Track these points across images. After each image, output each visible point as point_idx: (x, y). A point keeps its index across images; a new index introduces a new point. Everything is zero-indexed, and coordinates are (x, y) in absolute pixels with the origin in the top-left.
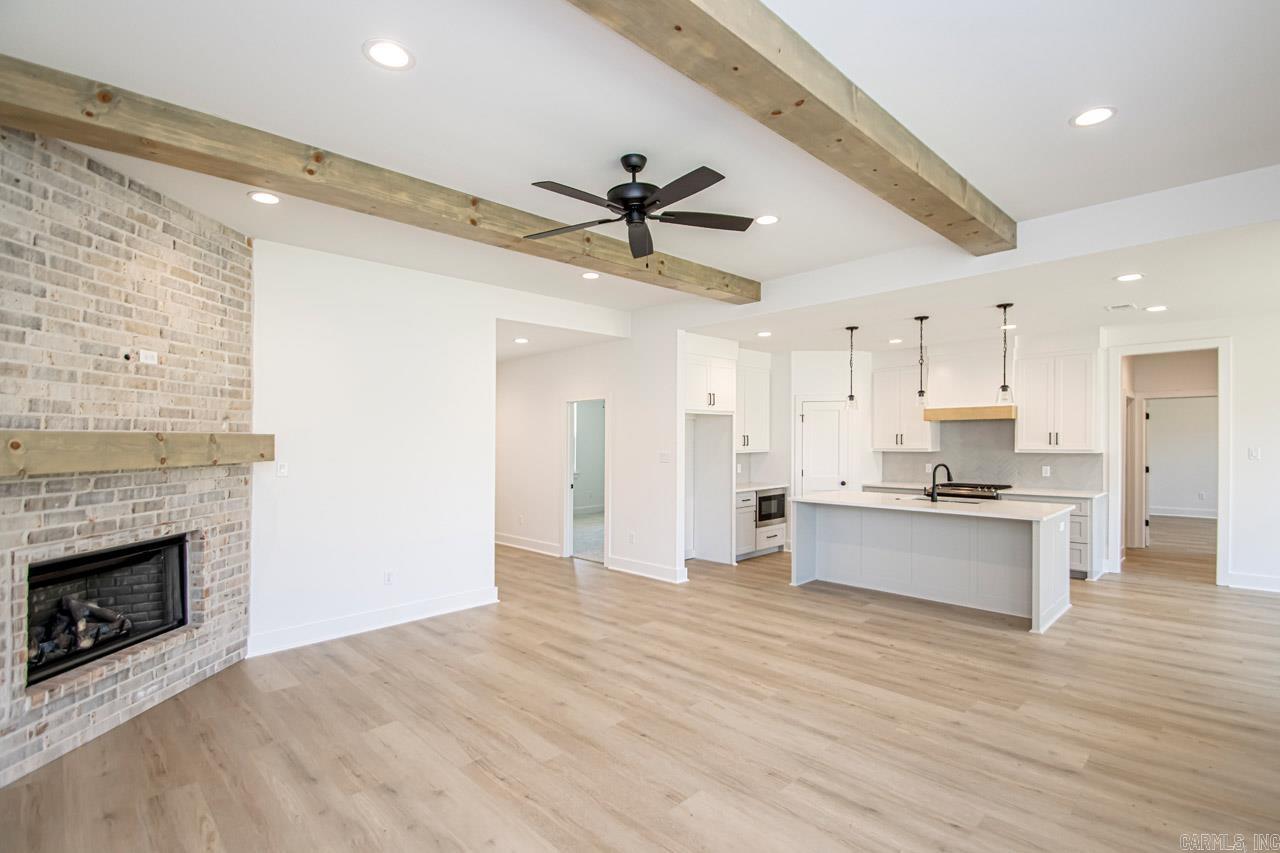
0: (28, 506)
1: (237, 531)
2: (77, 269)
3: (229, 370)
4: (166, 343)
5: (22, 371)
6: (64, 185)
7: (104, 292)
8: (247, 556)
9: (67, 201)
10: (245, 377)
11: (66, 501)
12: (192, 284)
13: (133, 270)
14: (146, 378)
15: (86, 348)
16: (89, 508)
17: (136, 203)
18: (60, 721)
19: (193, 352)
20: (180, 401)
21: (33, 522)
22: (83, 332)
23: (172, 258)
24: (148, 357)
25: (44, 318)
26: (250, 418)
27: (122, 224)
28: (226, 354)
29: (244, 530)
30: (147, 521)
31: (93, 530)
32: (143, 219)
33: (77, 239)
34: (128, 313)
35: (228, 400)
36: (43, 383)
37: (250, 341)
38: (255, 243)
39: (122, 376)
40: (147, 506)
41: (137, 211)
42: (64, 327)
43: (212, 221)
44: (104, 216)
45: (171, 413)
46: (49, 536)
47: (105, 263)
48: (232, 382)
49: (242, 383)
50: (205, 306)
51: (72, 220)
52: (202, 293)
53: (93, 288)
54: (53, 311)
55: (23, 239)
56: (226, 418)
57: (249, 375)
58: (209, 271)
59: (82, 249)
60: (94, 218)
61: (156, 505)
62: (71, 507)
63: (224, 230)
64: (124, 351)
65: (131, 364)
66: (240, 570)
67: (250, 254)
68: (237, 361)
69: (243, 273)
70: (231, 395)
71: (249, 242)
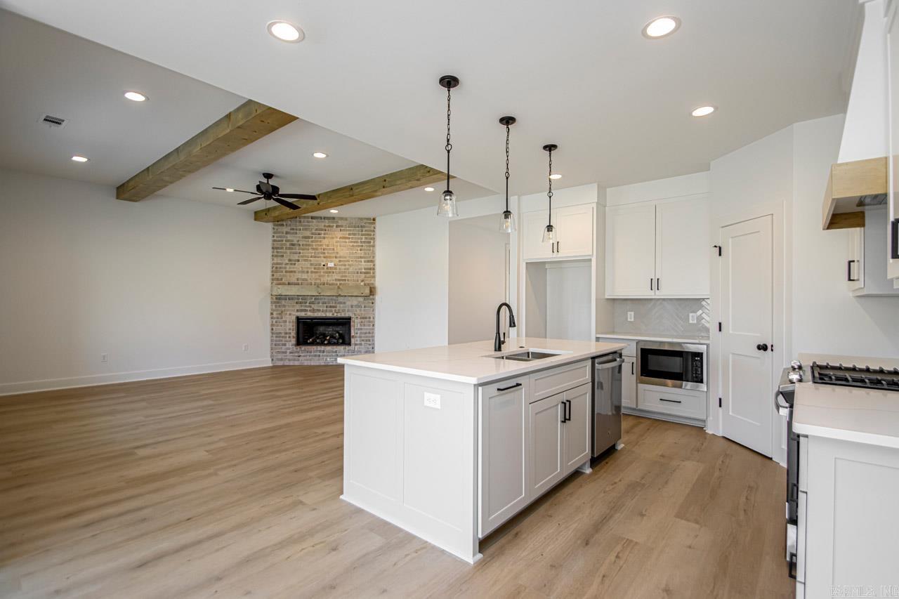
0: (297, 303)
1: (369, 321)
2: (309, 245)
3: (363, 265)
4: (337, 260)
5: (295, 272)
6: (305, 226)
7: (317, 249)
8: (373, 329)
9: (306, 229)
10: (372, 266)
11: (306, 303)
12: (347, 240)
13: (325, 241)
14: (330, 271)
15: (311, 264)
16: (313, 305)
17: (327, 223)
18: (304, 356)
19: (348, 261)
20: (342, 276)
21: (298, 307)
22: (310, 261)
23: (339, 234)
24: (331, 265)
25: (300, 259)
26: (375, 281)
27: (322, 230)
28: (363, 260)
29: (372, 319)
30: (331, 311)
31: (313, 311)
32: (329, 226)
33: (308, 237)
34: (324, 253)
35: (363, 275)
36: (300, 274)
37: (375, 254)
38: (377, 220)
39: (322, 271)
40: (331, 307)
41: (327, 224)
42: (305, 260)
43: (355, 218)
44: (316, 230)
45: (339, 280)
46: (302, 311)
47: (317, 241)
48: (365, 269)
49: (370, 269)
50: (353, 246)
51: (308, 233)
52: (351, 242)
53: (313, 249)
54: (302, 257)
55: (295, 242)
56: (362, 281)
57: (374, 265)
58: (355, 234)
59: (310, 240)
60: (314, 231)
61: (334, 307)
62: (307, 304)
63: (361, 219)
64: (323, 264)
65: (325, 267)
66: (369, 333)
67: (374, 223)
68: (368, 261)
69: (371, 231)
70: (365, 273)
71: (374, 220)
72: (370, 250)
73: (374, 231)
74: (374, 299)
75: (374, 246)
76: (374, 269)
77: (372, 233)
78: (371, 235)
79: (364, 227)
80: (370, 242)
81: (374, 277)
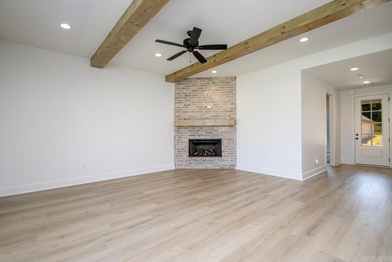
0: (189, 131)
1: (233, 141)
2: (196, 95)
3: (229, 106)
4: (213, 104)
5: (188, 112)
6: (194, 84)
7: (201, 98)
8: (236, 147)
9: (194, 86)
10: (234, 107)
11: (194, 131)
12: (219, 91)
13: (206, 93)
14: (208, 111)
15: (197, 107)
16: (198, 132)
17: (206, 81)
18: (194, 163)
19: (220, 104)
20: (216, 114)
21: (190, 133)
22: (197, 105)
23: (214, 88)
24: (209, 107)
25: (191, 104)
26: (236, 116)
27: (203, 86)
28: (229, 103)
29: (234, 140)
30: (209, 135)
31: (199, 135)
32: (208, 83)
33: (196, 91)
34: (205, 100)
35: (229, 113)
36: (191, 113)
37: (236, 99)
38: (237, 78)
39: (204, 111)
40: (209, 133)
41: (206, 82)
42: (194, 105)
43: (224, 77)
44: (200, 86)
45: (214, 116)
46: (192, 135)
47: (201, 93)
48: (230, 109)
49: (233, 109)
50: (222, 95)
51: (195, 88)
52: (222, 92)
53: (198, 98)
54: (192, 103)
55: (188, 94)
56: (229, 116)
57: (236, 106)
58: (224, 88)
59: (196, 92)
60: (199, 87)
61: (211, 133)
62: (195, 132)
63: (227, 78)
64: (205, 106)
65: (206, 109)
66: (233, 149)
67: (235, 80)
68: (232, 104)
69: (233, 85)
70: (230, 111)
71: (235, 78)
72: (233, 97)
73: (235, 85)
74: (236, 128)
75: (235, 94)
76: (235, 109)
77: (234, 86)
78: (233, 87)
79: (229, 82)
80: (232, 92)
81: (236, 114)
